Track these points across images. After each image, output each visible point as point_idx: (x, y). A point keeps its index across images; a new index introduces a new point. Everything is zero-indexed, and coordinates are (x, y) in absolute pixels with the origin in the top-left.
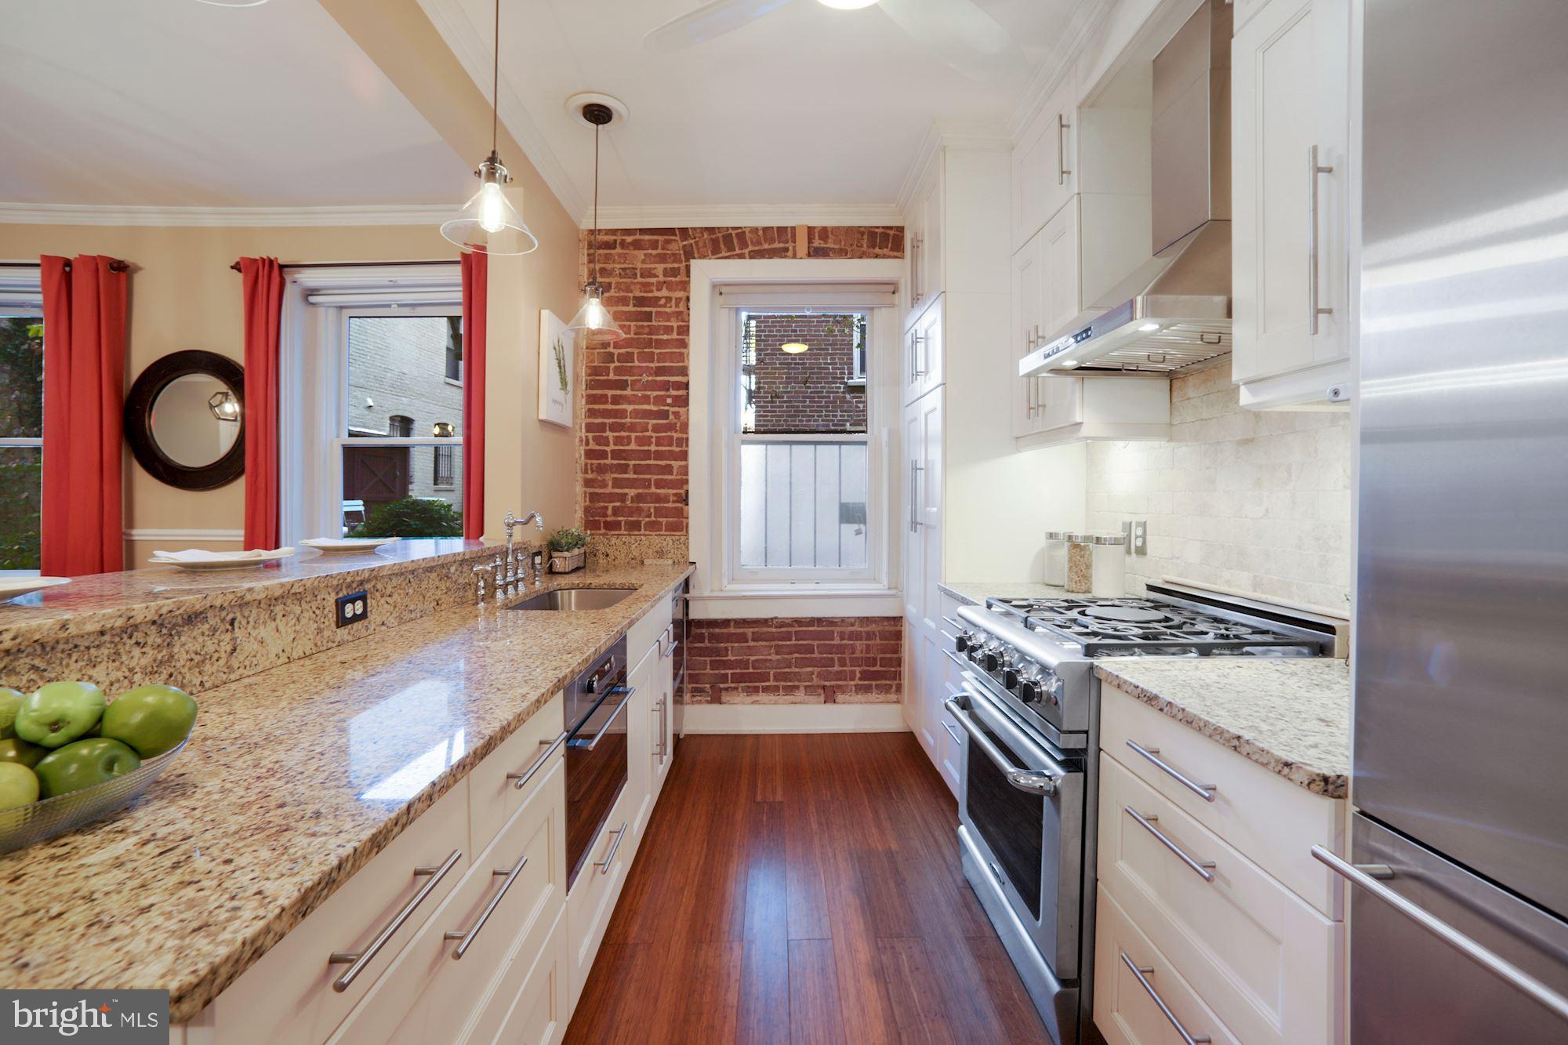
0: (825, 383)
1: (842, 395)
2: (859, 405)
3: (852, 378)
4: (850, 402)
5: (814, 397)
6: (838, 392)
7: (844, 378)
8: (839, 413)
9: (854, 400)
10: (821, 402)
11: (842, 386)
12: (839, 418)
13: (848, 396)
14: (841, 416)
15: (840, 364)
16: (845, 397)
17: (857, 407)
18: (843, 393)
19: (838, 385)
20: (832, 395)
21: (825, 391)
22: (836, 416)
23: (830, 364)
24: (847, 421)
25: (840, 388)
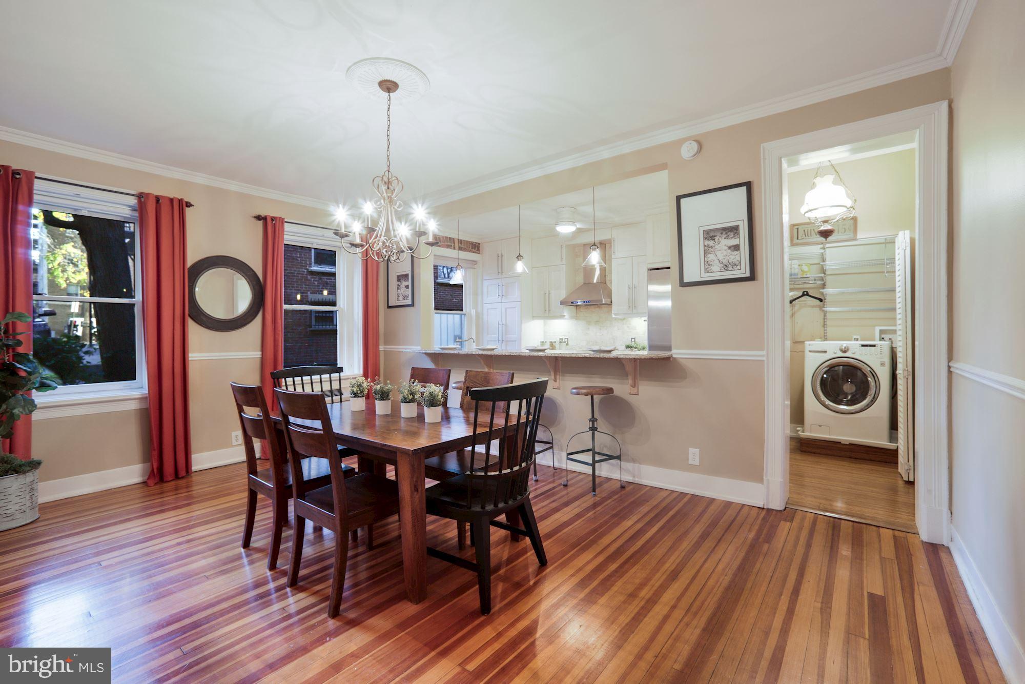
0: (296, 268)
1: (305, 276)
2: (315, 282)
3: (311, 267)
4: (310, 280)
5: (290, 276)
6: (303, 274)
7: (306, 266)
8: (304, 286)
9: (313, 279)
10: (294, 279)
11: (306, 271)
12: (304, 289)
13: (309, 277)
14: (305, 288)
15: (305, 258)
16: (307, 277)
17: (314, 283)
18: (306, 275)
19: (303, 270)
20: (300, 275)
21: (296, 272)
22: (302, 288)
23: (299, 257)
24: (309, 291)
25: (304, 272)
